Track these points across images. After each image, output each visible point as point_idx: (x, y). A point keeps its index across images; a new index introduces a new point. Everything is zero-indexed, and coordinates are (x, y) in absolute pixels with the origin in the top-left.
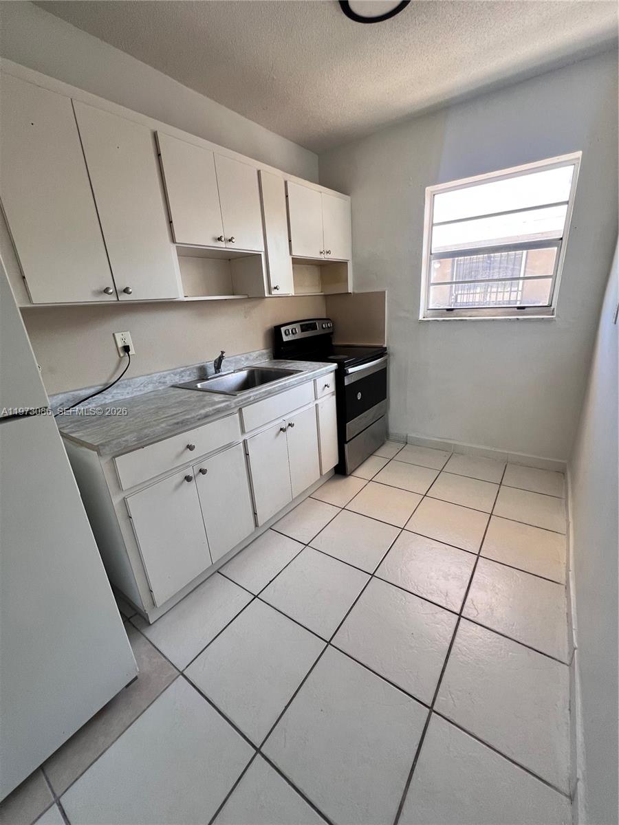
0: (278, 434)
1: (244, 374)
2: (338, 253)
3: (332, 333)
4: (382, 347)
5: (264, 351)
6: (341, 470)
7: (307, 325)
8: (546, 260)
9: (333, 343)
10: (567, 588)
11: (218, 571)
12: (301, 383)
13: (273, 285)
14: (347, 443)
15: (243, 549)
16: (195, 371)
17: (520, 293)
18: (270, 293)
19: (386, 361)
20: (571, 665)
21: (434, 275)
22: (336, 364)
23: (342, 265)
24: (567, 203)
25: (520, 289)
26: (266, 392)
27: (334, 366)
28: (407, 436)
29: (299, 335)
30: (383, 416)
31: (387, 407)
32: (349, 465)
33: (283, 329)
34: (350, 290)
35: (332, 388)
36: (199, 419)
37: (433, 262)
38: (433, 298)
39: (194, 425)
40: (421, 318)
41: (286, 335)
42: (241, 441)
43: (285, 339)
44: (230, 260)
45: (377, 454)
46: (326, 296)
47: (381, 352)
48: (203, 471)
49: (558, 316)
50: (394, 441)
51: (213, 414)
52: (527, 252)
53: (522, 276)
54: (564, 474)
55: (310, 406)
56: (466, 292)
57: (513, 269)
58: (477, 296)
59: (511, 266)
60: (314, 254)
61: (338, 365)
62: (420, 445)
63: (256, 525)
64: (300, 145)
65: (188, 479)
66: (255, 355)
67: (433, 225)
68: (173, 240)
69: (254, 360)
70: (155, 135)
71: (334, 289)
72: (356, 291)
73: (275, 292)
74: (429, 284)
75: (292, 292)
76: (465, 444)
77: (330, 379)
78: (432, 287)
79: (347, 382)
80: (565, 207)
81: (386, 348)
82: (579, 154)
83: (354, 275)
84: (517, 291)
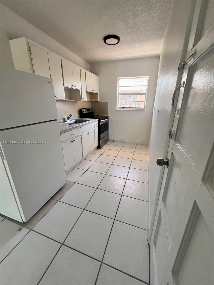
0: (87, 135)
1: (75, 121)
2: (96, 91)
3: (93, 112)
4: (107, 116)
5: (78, 116)
6: (99, 147)
7: (88, 109)
8: (143, 98)
9: (94, 115)
10: (148, 162)
11: (75, 167)
12: (91, 123)
13: (83, 98)
14: (101, 139)
15: (80, 163)
16: (63, 119)
17: (138, 105)
18: (82, 100)
19: (108, 120)
20: (148, 171)
21: (120, 99)
22: (98, 119)
23: (97, 94)
24: (147, 86)
25: (138, 104)
26: (85, 124)
27: (98, 120)
28: (114, 140)
29: (87, 112)
30: (107, 135)
31: (108, 132)
32: (101, 146)
33: (83, 110)
34: (99, 101)
35: (97, 125)
36: (74, 128)
37: (119, 95)
38: (119, 105)
39: (73, 129)
40: (117, 109)
41: (84, 111)
42: (80, 135)
43: (83, 112)
44: (70, 90)
45: (107, 144)
46: (92, 102)
47: (107, 117)
48: (75, 141)
49: (146, 110)
50: (110, 141)
51: (77, 127)
52: (139, 96)
53: (138, 101)
54: (148, 145)
55: (93, 129)
56: (124, 104)
57: (136, 99)
58: (127, 105)
59: (135, 98)
60: (91, 91)
61: (99, 120)
62: (117, 141)
63: (83, 157)
64: (86, 61)
65: (72, 142)
66: (76, 116)
67: (119, 87)
68: (64, 85)
69: (75, 118)
70: (61, 60)
71: (93, 100)
72: (100, 101)
73: (83, 100)
74: (118, 101)
75: (86, 101)
76: (128, 140)
77: (97, 123)
78: (119, 102)
79: (101, 124)
80: (146, 86)
81: (108, 116)
82: (148, 76)
83: (100, 97)
84: (137, 105)
